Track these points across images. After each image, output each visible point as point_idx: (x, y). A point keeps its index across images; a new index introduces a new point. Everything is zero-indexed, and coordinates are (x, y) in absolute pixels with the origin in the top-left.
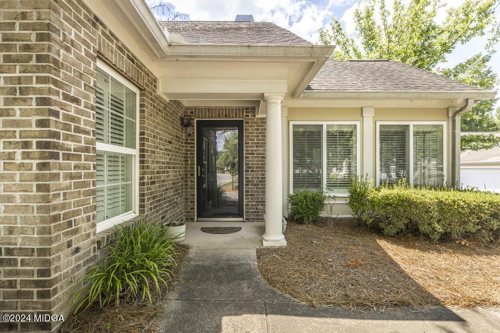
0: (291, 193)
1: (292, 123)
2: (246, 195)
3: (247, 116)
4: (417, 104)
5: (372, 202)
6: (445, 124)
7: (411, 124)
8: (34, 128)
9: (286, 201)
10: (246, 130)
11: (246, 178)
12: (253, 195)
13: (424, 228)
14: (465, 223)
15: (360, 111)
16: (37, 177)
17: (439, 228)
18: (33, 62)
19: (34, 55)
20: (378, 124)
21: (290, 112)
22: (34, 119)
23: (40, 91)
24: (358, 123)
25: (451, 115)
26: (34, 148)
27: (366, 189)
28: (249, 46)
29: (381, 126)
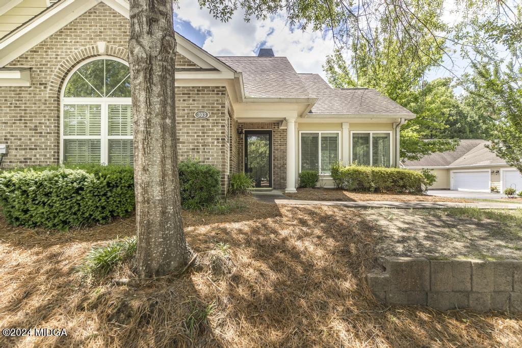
0: (300, 172)
1: (300, 132)
2: (274, 174)
3: (275, 128)
4: (374, 121)
5: (342, 173)
6: (391, 132)
7: (371, 132)
8: (220, 134)
9: (297, 178)
10: (274, 136)
11: (274, 164)
12: (278, 174)
13: (366, 185)
14: (386, 182)
15: (341, 125)
16: (221, 149)
17: (373, 184)
18: (220, 114)
19: (220, 112)
20: (352, 132)
21: (300, 126)
22: (220, 131)
23: (222, 123)
24: (340, 132)
25: (394, 127)
26: (220, 140)
27: (339, 166)
28: (280, 98)
29: (353, 134)
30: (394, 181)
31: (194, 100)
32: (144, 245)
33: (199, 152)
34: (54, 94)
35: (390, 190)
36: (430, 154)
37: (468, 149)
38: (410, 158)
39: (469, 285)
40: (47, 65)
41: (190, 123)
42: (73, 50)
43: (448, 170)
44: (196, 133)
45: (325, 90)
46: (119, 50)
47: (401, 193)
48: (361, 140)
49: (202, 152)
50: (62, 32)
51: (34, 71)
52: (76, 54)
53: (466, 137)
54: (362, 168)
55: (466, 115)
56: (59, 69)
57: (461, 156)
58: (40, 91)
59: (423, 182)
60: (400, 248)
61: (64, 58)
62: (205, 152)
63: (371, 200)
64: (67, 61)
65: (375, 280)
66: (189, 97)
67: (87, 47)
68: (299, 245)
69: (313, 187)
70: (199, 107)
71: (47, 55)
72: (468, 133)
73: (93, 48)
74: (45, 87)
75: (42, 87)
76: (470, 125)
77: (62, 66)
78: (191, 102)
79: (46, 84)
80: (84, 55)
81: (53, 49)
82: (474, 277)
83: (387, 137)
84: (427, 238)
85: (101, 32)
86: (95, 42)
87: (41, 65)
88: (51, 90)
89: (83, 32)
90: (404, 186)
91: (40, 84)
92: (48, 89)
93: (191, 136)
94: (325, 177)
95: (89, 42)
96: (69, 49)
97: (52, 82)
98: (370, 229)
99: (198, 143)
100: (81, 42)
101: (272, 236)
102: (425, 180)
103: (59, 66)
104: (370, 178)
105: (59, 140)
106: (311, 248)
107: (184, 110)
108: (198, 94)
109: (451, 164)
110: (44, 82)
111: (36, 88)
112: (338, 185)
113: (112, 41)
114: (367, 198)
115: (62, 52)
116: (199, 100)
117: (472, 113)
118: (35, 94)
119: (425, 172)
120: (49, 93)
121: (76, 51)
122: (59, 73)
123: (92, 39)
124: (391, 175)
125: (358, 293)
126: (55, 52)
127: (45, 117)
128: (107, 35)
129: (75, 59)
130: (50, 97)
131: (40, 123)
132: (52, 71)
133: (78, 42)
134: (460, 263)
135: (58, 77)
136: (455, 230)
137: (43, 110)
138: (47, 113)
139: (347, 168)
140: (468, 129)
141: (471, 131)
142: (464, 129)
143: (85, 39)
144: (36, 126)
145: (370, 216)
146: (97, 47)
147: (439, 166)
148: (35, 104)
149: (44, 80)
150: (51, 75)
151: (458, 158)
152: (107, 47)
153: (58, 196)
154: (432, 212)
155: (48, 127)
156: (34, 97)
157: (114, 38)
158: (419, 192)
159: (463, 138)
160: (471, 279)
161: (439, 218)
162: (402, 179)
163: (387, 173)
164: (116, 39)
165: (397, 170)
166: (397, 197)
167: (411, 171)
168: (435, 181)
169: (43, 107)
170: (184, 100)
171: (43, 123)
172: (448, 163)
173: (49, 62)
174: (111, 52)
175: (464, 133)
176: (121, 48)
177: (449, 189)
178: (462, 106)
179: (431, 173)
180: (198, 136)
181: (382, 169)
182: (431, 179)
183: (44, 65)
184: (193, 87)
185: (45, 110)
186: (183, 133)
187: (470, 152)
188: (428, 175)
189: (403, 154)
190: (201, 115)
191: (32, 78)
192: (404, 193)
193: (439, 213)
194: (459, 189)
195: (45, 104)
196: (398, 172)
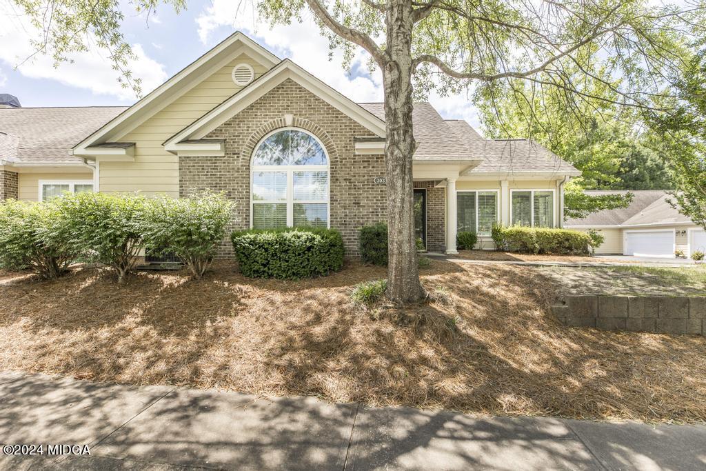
2: (428, 235)
3: (429, 187)
4: (536, 178)
5: (503, 234)
6: (554, 190)
7: (532, 191)
10: (428, 195)
11: (428, 225)
13: (530, 246)
14: (551, 243)
15: (499, 183)
17: (537, 246)
20: (511, 190)
24: (498, 191)
25: (558, 185)
27: (500, 227)
29: (513, 192)
30: (560, 243)
31: (373, 167)
32: (398, 283)
33: (378, 215)
34: (245, 162)
35: (555, 252)
36: (598, 211)
37: (647, 203)
38: (572, 216)
39: (626, 313)
40: (239, 136)
41: (370, 188)
42: (263, 122)
43: (621, 230)
44: (375, 197)
45: (478, 142)
46: (305, 122)
47: (566, 254)
48: (522, 199)
49: (381, 215)
50: (253, 106)
51: (227, 142)
52: (265, 126)
53: (645, 186)
54: (525, 229)
55: (645, 157)
56: (251, 140)
57: (637, 212)
58: (233, 160)
59: (589, 243)
60: (574, 291)
61: (254, 130)
62: (384, 215)
63: (538, 260)
64: (257, 132)
65: (559, 309)
66: (369, 164)
67: (275, 120)
68: (492, 291)
69: (471, 249)
70: (378, 173)
71: (240, 127)
72: (648, 181)
73: (281, 120)
74: (238, 157)
75: (235, 156)
76: (651, 170)
77: (253, 137)
78: (370, 168)
79: (239, 154)
80: (273, 127)
81: (244, 121)
82: (630, 308)
83: (550, 195)
84: (594, 285)
85: (288, 106)
86: (283, 115)
87: (234, 136)
88: (243, 159)
89: (271, 106)
90: (570, 248)
91: (234, 154)
92: (240, 159)
93: (370, 200)
94: (484, 238)
95: (277, 115)
96: (259, 121)
97: (244, 152)
98: (547, 280)
99: (377, 206)
100: (270, 115)
101: (468, 285)
102: (592, 241)
103: (250, 137)
104: (534, 239)
105: (249, 204)
106: (503, 293)
107: (364, 176)
108: (377, 161)
109: (626, 222)
110: (237, 152)
111: (229, 157)
112: (498, 246)
113: (298, 113)
114: (535, 259)
115: (253, 124)
116: (378, 167)
117: (654, 155)
118: (228, 163)
119: (592, 232)
120: (242, 162)
121: (266, 123)
122: (251, 144)
123: (280, 112)
124: (555, 236)
125: (545, 317)
126: (247, 124)
127: (238, 183)
128: (294, 109)
129: (264, 131)
130: (242, 166)
131: (233, 189)
132: (243, 142)
133: (267, 115)
134: (620, 298)
135: (249, 147)
136: (618, 281)
137: (236, 178)
138: (240, 181)
139: (510, 228)
140: (647, 177)
141: (652, 179)
142: (643, 176)
143: (274, 112)
144: (229, 192)
145: (545, 272)
146: (284, 119)
147: (609, 224)
148: (229, 172)
149: (236, 150)
150: (243, 145)
151: (634, 214)
152: (294, 119)
153: (293, 253)
154: (599, 269)
155: (240, 192)
156: (228, 166)
157: (300, 111)
158: (586, 253)
159: (641, 189)
160: (628, 309)
161: (606, 273)
162: (567, 240)
163: (552, 234)
164: (302, 112)
165: (562, 231)
166: (565, 257)
167: (577, 232)
168: (602, 242)
169: (236, 175)
170: (364, 167)
171: (236, 190)
172: (621, 221)
173: (241, 133)
174: (297, 123)
175: (642, 181)
176: (307, 120)
177: (622, 255)
178: (639, 148)
179: (598, 234)
180: (377, 200)
181: (547, 230)
182: (598, 240)
183: (237, 136)
184: (372, 155)
185: (238, 177)
186: (363, 197)
187: (650, 207)
188: (595, 236)
189: (566, 213)
190: (380, 181)
191: (226, 148)
192: (570, 255)
193: (605, 270)
194: (635, 254)
195: (238, 172)
196: (564, 233)
